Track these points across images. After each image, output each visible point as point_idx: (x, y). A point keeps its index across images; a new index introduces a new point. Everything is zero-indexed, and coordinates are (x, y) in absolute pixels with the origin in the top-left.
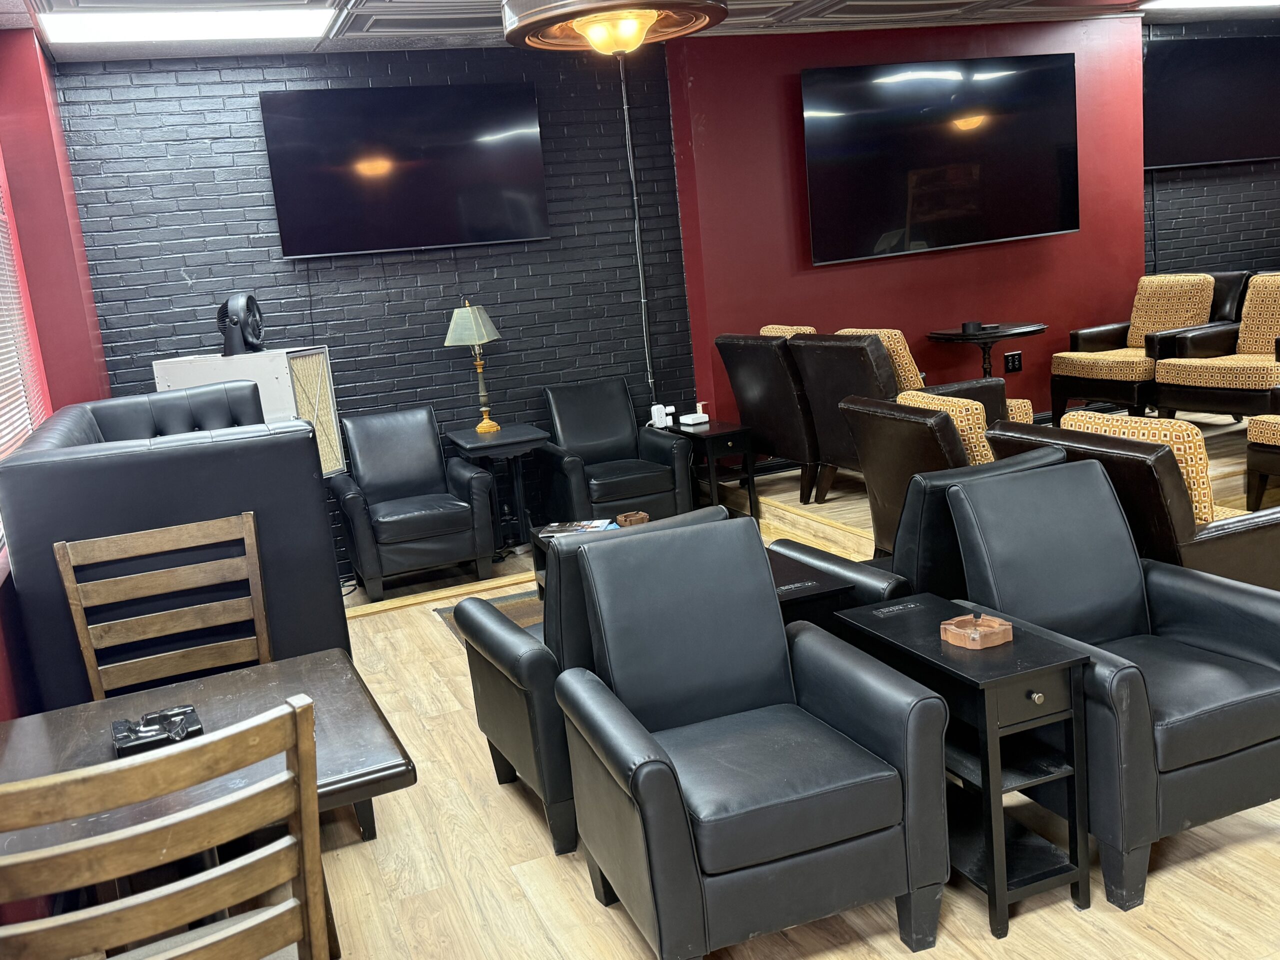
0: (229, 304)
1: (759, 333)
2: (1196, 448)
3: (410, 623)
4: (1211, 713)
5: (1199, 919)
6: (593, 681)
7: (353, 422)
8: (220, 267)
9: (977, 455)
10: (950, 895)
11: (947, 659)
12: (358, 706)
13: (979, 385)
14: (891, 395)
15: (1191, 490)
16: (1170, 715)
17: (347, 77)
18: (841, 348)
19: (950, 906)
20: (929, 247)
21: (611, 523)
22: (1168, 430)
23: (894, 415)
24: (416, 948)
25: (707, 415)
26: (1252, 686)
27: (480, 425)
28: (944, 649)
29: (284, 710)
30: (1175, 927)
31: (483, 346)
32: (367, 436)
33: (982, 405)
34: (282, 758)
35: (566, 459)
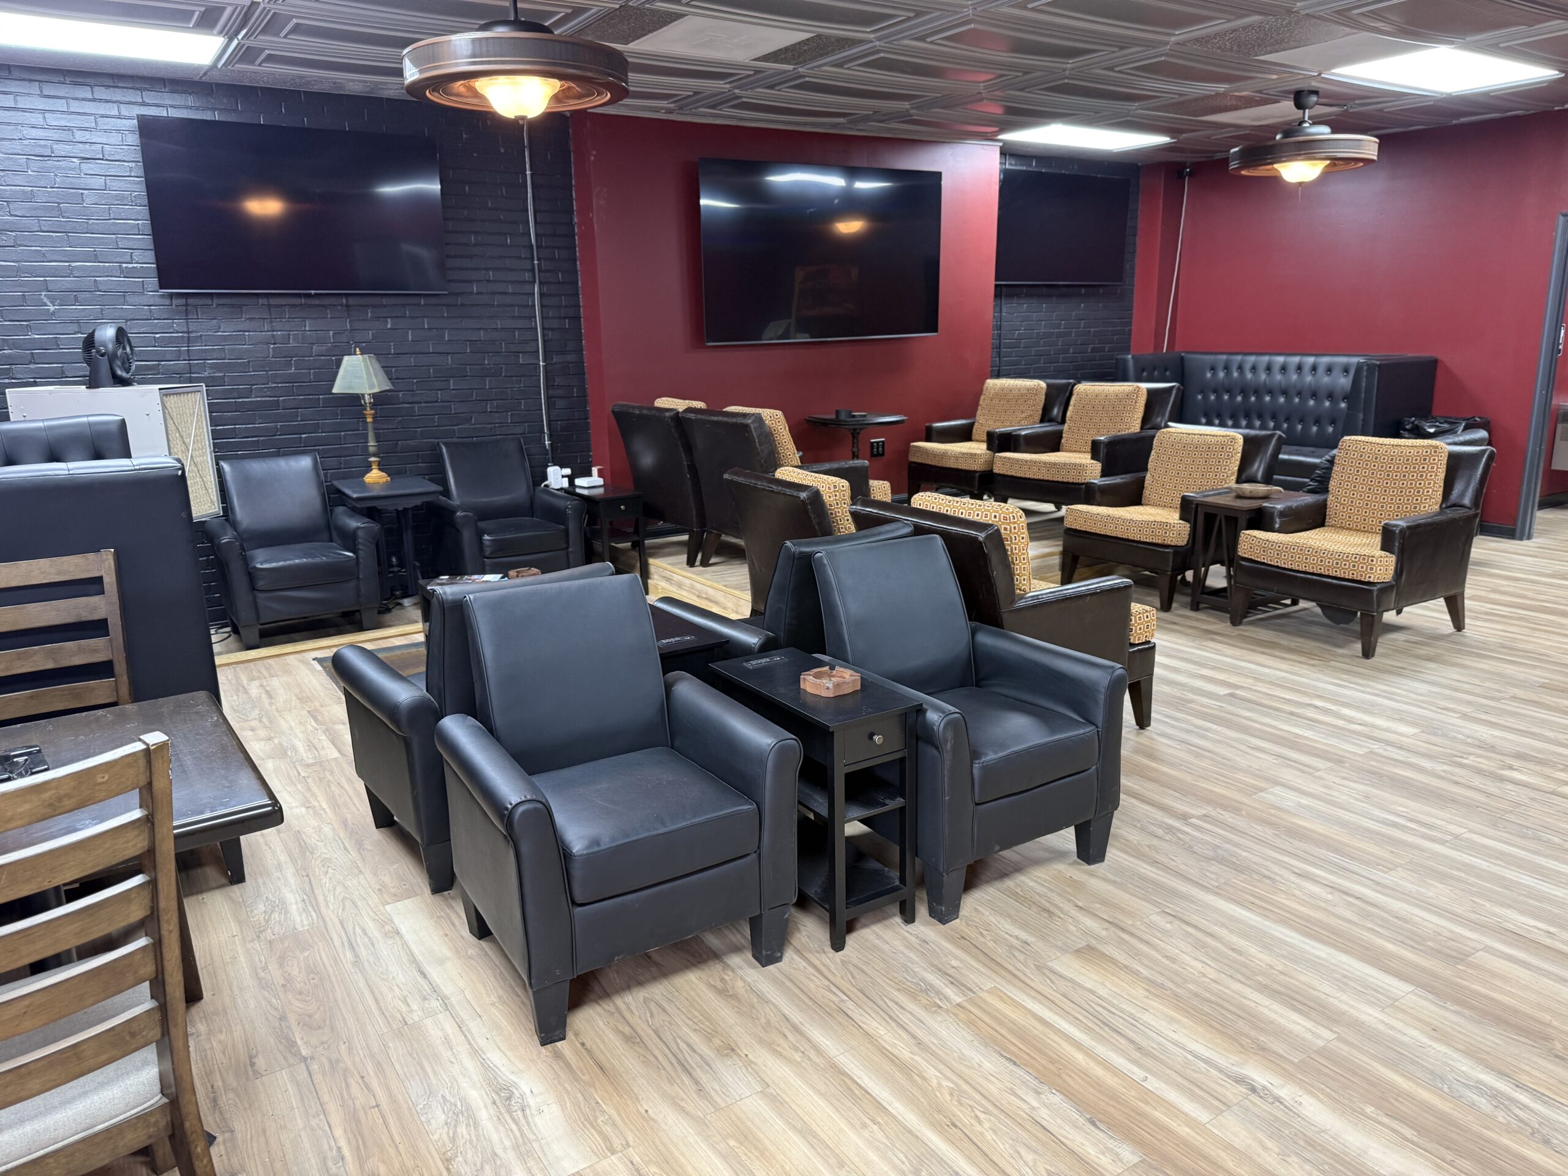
0: (97, 334)
1: (654, 404)
2: (1019, 529)
3: (287, 671)
5: (1003, 929)
6: (473, 726)
7: (231, 465)
8: (88, 295)
9: (841, 527)
10: (797, 914)
11: (804, 705)
12: (224, 748)
13: (847, 466)
14: (772, 470)
15: (1014, 564)
16: (986, 755)
17: (236, 110)
18: (727, 423)
19: (796, 925)
20: (812, 337)
21: (502, 578)
22: (998, 512)
23: (772, 488)
24: (284, 986)
25: (602, 479)
26: (1053, 731)
27: (368, 475)
28: (802, 696)
29: (138, 746)
30: (983, 937)
31: (374, 396)
32: (246, 481)
33: (848, 484)
34: (135, 796)
35: (459, 514)
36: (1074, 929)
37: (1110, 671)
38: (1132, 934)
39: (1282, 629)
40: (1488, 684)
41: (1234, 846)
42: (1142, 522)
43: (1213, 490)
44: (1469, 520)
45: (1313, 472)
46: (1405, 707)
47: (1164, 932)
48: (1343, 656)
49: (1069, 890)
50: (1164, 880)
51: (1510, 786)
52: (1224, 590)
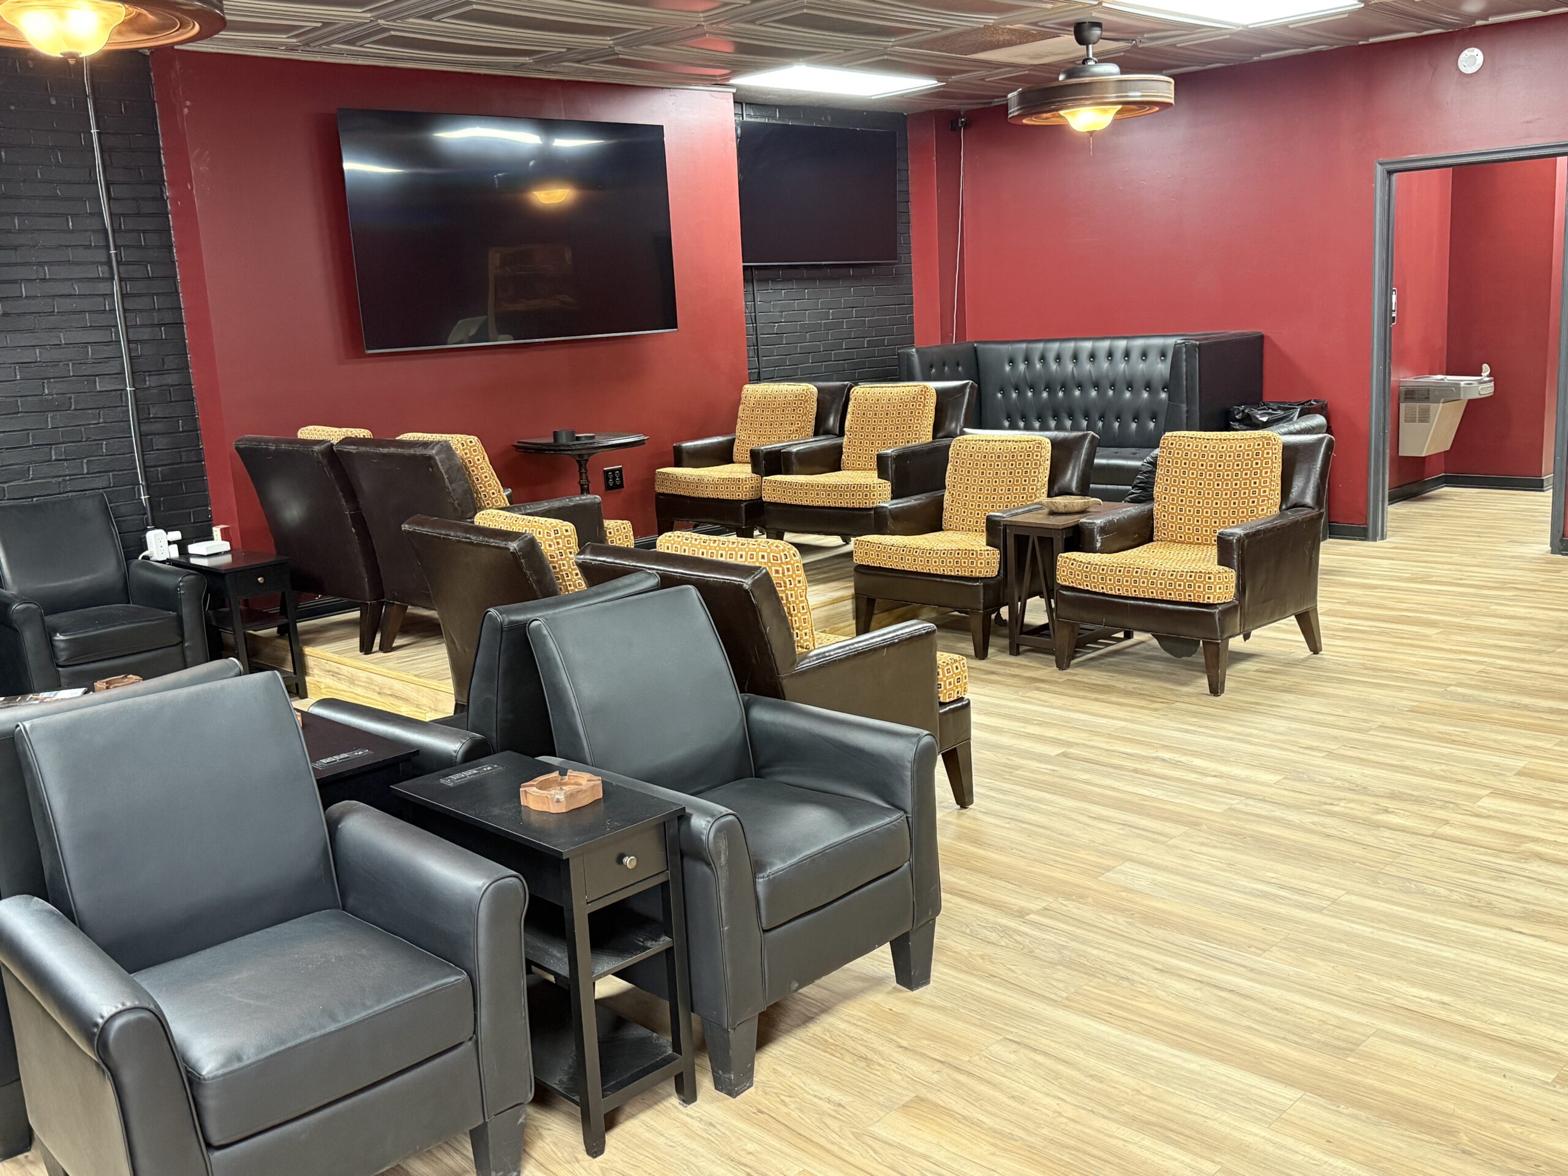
1: (297, 436)
2: (794, 571)
4: (812, 858)
5: (810, 1091)
9: (570, 585)
10: (539, 1116)
11: (527, 827)
13: (572, 504)
14: (469, 515)
15: (791, 616)
16: (771, 864)
18: (401, 456)
19: (537, 1130)
23: (469, 538)
25: (228, 543)
26: (852, 823)
28: (524, 816)
30: (785, 1106)
33: (572, 527)
35: (17, 607)
36: (899, 1077)
37: (915, 740)
38: (970, 1074)
39: (1117, 669)
40: (1353, 714)
41: (1082, 943)
42: (945, 552)
43: (1023, 506)
44: (1314, 521)
45: (1134, 478)
46: (1263, 750)
47: (1007, 1065)
48: (1188, 695)
49: (890, 1027)
50: (1002, 997)
51: (1387, 833)
52: (1045, 627)
